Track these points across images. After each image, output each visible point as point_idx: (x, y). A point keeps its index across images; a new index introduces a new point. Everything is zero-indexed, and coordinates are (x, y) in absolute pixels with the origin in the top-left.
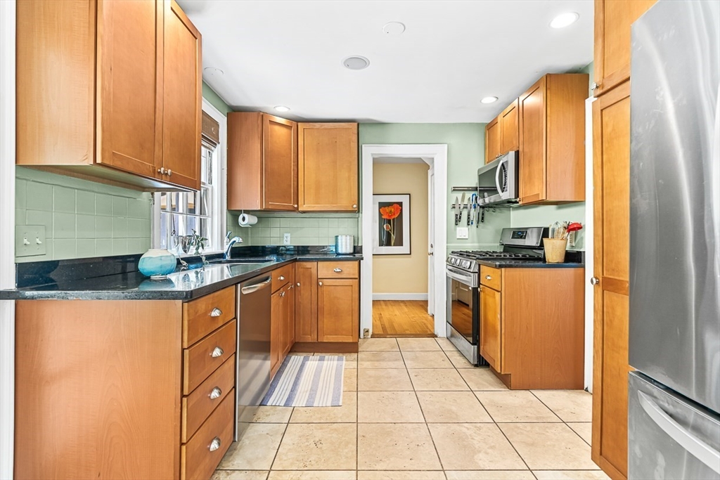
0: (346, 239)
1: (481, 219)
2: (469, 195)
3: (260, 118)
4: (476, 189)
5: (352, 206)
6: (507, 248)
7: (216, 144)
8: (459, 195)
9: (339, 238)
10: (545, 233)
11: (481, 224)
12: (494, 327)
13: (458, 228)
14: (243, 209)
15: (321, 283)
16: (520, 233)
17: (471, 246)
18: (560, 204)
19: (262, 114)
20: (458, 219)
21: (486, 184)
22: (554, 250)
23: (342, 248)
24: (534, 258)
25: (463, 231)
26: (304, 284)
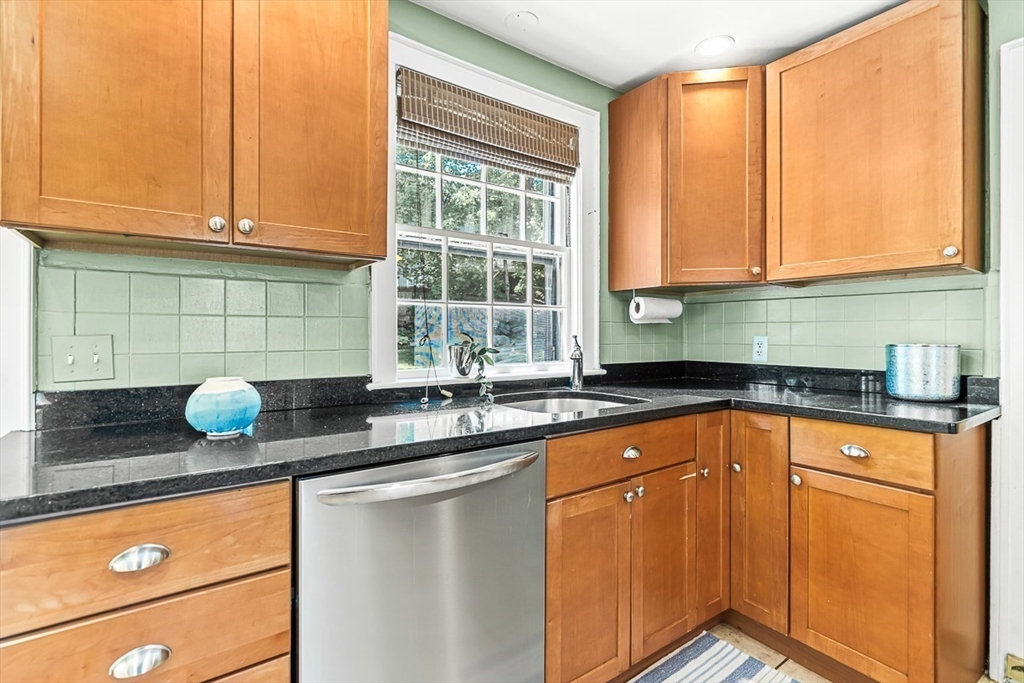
0: (926, 356)
3: (662, 86)
5: (940, 252)
7: (575, 169)
9: (900, 351)
14: (633, 288)
15: (797, 480)
19: (665, 77)
23: (909, 380)
26: (753, 471)
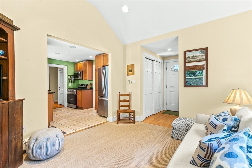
1: (74, 82)
2: (72, 77)
4: (73, 76)
6: (79, 87)
8: (70, 77)
10: (87, 85)
11: (74, 83)
12: (80, 100)
13: (69, 84)
16: (82, 85)
17: (72, 87)
18: (89, 80)
20: (69, 82)
21: (76, 75)
22: (89, 87)
24: (86, 88)
25: (70, 84)
